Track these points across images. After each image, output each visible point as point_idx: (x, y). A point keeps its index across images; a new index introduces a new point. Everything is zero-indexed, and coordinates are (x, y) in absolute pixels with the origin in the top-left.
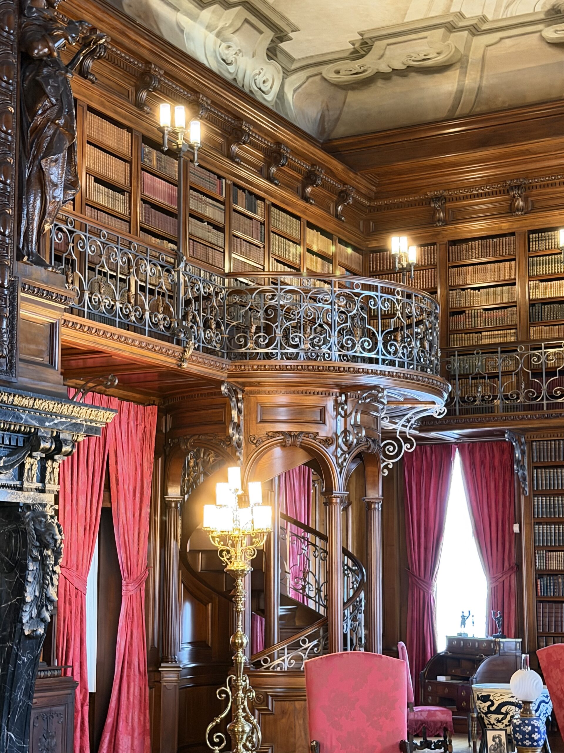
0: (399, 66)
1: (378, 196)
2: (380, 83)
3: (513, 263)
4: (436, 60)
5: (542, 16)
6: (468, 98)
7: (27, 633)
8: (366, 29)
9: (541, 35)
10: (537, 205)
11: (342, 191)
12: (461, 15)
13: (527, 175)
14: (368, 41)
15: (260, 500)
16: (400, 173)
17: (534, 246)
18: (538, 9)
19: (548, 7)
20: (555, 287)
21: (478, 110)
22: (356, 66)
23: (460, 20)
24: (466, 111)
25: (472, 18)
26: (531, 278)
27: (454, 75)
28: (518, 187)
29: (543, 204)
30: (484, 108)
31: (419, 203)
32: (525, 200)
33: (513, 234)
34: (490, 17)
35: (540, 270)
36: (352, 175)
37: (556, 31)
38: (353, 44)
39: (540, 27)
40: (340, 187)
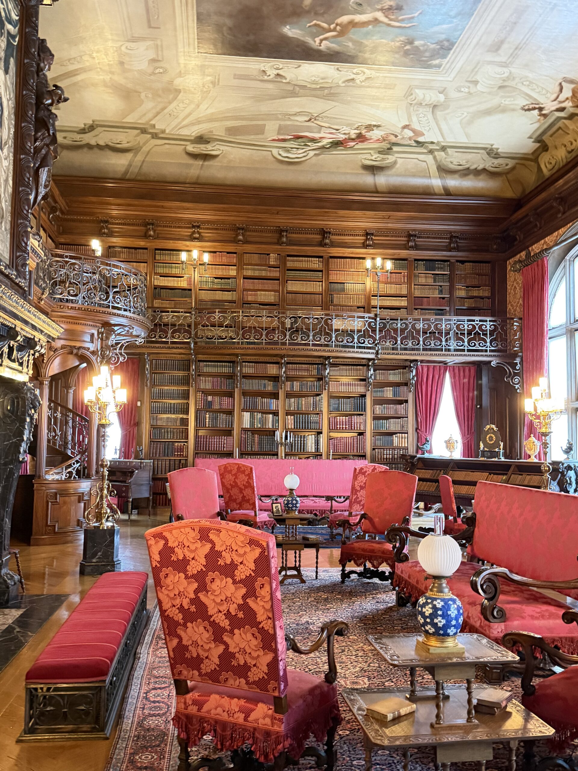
0: (102, 143)
1: (69, 213)
2: (85, 150)
3: (146, 264)
4: (125, 145)
5: (193, 138)
6: (134, 170)
7: (21, 459)
8: (98, 119)
9: (185, 148)
10: (160, 236)
11: (53, 207)
12: (154, 126)
13: (158, 218)
14: (95, 126)
15: (119, 385)
16: (84, 203)
17: (158, 257)
18: (193, 134)
19: (199, 135)
20: (168, 281)
21: (139, 178)
22: (78, 137)
23: (152, 129)
24: (133, 177)
25: (158, 129)
26: (156, 274)
27: (129, 156)
28: (153, 224)
29: (163, 236)
30: (143, 178)
31: (93, 221)
32: (154, 231)
33: (146, 249)
34: (167, 131)
35: (160, 270)
36: (61, 198)
37: (194, 148)
38: (85, 125)
39: (188, 143)
40: (53, 204)
